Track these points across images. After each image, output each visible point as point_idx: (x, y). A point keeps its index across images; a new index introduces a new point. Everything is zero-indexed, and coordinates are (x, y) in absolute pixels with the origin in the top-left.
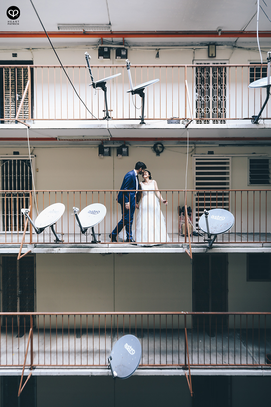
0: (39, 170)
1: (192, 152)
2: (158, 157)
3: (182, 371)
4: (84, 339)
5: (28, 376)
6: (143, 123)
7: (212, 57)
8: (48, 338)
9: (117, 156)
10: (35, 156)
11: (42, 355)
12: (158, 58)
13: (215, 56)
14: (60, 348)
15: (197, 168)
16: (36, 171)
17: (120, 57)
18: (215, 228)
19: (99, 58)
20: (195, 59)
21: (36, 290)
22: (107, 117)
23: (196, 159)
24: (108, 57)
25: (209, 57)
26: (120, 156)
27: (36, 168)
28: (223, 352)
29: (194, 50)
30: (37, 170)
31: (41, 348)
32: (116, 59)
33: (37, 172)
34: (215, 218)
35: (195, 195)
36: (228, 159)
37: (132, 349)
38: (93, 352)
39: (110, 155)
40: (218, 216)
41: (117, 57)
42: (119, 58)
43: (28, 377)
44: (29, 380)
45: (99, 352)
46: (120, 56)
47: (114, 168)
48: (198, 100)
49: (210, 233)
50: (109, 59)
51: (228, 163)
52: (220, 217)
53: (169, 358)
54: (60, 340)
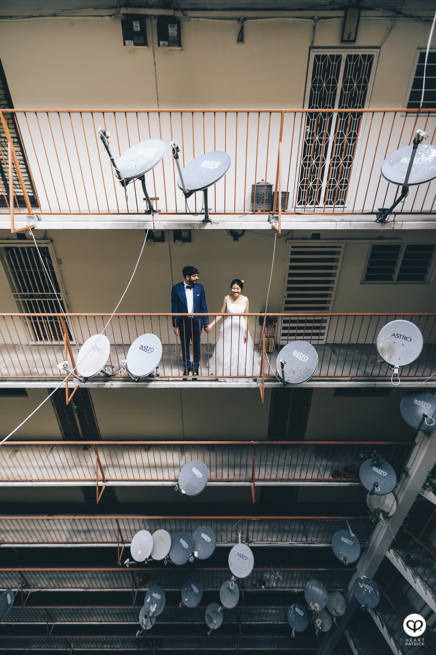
0: (63, 262)
1: (287, 235)
2: (236, 242)
3: (248, 483)
4: (151, 454)
5: (102, 486)
6: (207, 220)
7: (349, 41)
8: (113, 454)
9: (175, 242)
10: (52, 241)
11: (111, 469)
12: (242, 43)
13: (354, 41)
14: (127, 462)
15: (292, 260)
16: (58, 263)
17: (167, 43)
18: (294, 373)
19: (125, 45)
20: (315, 45)
21: (93, 405)
22: (150, 211)
23: (293, 247)
24: (142, 42)
25: (343, 41)
26: (179, 242)
27: (57, 260)
28: (290, 466)
29: (316, 21)
30: (60, 262)
31: (109, 462)
32: (159, 48)
33: (61, 264)
34: (297, 356)
35: (285, 297)
36: (340, 247)
37: (199, 473)
38: (161, 466)
39: (163, 241)
40: (301, 354)
41: (161, 43)
42: (164, 45)
43: (103, 488)
44: (104, 490)
45: (167, 466)
46: (166, 41)
47: (171, 259)
48: (308, 141)
49: (286, 380)
50: (146, 47)
51: (339, 253)
52: (304, 356)
53: (237, 472)
54: (126, 455)
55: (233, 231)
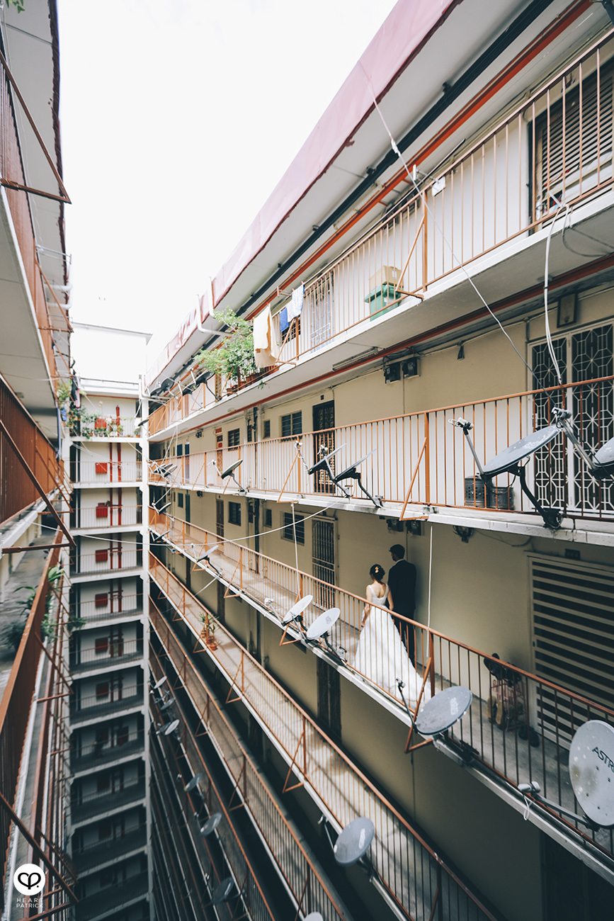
2: (464, 544)
7: (567, 324)
10: (337, 519)
12: (464, 359)
16: (337, 538)
20: (531, 339)
23: (534, 563)
25: (559, 326)
27: (337, 535)
29: (526, 321)
35: (534, 645)
42: (407, 377)
55: (459, 528)
